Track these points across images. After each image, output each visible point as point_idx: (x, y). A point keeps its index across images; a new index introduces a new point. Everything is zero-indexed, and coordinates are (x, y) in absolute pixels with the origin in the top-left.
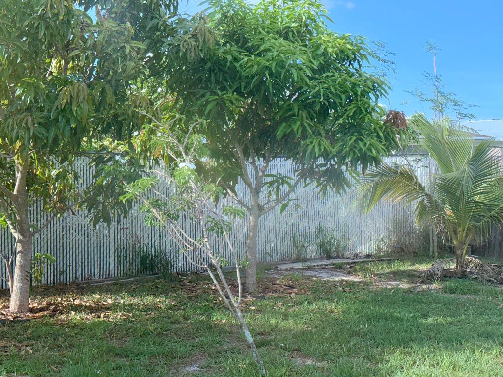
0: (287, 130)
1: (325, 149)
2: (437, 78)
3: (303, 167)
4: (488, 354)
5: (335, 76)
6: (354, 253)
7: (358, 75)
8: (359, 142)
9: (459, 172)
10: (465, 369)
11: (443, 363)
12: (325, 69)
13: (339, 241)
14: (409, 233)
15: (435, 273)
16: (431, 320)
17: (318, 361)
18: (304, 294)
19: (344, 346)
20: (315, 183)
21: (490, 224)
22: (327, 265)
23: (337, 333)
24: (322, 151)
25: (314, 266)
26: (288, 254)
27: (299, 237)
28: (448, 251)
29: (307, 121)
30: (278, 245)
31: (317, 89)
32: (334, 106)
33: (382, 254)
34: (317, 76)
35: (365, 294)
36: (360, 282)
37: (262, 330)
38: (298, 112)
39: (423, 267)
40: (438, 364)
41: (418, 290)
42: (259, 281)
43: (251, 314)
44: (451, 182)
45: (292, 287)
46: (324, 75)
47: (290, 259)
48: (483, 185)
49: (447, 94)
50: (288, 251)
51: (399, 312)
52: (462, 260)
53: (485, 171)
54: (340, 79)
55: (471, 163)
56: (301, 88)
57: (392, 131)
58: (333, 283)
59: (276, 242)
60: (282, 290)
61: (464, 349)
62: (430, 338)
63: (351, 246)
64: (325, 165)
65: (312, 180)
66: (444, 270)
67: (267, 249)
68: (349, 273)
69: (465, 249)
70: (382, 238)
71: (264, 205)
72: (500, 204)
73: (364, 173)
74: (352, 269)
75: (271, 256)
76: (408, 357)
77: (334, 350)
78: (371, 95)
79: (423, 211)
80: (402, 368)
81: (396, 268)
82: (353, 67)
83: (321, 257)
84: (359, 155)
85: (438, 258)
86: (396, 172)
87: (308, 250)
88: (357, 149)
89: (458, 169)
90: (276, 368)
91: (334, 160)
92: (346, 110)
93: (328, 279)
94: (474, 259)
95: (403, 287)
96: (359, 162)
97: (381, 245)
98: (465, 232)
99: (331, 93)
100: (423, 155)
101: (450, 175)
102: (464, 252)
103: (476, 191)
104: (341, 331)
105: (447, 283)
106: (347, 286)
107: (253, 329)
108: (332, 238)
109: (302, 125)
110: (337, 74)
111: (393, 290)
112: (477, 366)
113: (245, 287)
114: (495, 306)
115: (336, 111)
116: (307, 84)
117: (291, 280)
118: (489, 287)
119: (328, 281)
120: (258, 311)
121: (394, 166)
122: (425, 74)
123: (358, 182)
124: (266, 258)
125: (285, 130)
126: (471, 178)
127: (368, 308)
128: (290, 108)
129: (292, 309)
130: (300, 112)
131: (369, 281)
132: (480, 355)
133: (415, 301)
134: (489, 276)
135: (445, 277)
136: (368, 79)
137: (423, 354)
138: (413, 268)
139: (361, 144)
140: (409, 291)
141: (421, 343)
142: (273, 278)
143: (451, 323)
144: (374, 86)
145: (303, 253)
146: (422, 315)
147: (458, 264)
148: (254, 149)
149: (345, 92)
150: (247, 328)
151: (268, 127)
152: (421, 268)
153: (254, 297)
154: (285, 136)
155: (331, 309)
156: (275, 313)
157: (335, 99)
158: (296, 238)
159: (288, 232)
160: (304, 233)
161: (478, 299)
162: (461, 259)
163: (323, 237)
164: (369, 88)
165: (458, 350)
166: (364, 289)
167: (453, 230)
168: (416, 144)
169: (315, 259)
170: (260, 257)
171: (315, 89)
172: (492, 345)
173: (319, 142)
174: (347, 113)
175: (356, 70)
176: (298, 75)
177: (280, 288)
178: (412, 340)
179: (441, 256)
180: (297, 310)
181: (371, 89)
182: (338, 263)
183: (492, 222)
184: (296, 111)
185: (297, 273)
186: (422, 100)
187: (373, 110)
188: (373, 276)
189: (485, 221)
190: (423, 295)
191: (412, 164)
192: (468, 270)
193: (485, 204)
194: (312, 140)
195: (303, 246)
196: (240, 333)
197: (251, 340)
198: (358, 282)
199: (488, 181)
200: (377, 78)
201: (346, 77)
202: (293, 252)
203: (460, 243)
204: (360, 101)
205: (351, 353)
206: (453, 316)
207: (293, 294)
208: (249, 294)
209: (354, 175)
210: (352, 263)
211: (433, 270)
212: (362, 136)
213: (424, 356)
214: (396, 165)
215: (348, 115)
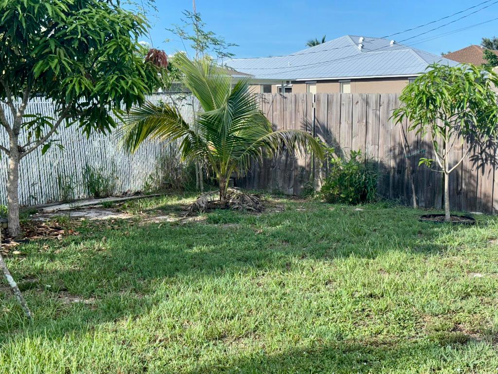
0: (45, 68)
1: (86, 87)
2: (197, 17)
3: (64, 107)
4: (246, 276)
5: (92, 12)
6: (123, 191)
7: (116, 12)
8: (121, 80)
9: (220, 109)
10: (225, 292)
11: (205, 288)
12: (82, 5)
13: (107, 180)
14: (176, 170)
15: (200, 206)
16: (195, 249)
17: (85, 298)
18: (71, 234)
19: (112, 282)
20: (78, 123)
21: (249, 157)
22: (96, 204)
23: (105, 269)
24: (83, 90)
25: (82, 206)
26: (54, 196)
27: (65, 178)
28: (212, 184)
29: (65, 58)
30: (42, 187)
31: (74, 25)
32: (93, 43)
33: (150, 191)
34: (74, 12)
35: (133, 230)
36: (129, 219)
37: (27, 274)
38: (55, 50)
39: (189, 201)
40: (200, 289)
41: (185, 222)
42: (23, 225)
43: (15, 258)
44: (213, 119)
45: (59, 229)
46: (81, 11)
47: (57, 201)
48: (242, 122)
49: (207, 33)
50: (54, 193)
51: (165, 245)
52: (225, 192)
53: (243, 108)
54: (97, 17)
55: (230, 101)
56: (57, 24)
57: (153, 70)
58: (101, 222)
59: (41, 184)
60: (48, 232)
61: (225, 274)
62: (194, 266)
63: (120, 185)
64: (87, 104)
65: (74, 120)
66: (209, 202)
67: (31, 192)
68: (118, 211)
69: (228, 181)
70: (150, 176)
71: (24, 147)
72: (257, 138)
73: (128, 112)
74: (121, 207)
75: (36, 199)
76: (174, 285)
77: (102, 286)
78: (130, 32)
79: (188, 147)
80: (168, 296)
81: (164, 204)
82: (112, 3)
83: (90, 197)
84: (121, 93)
85: (204, 191)
86: (160, 111)
87: (75, 191)
88: (120, 88)
89: (218, 107)
90: (42, 309)
91: (97, 99)
92: (106, 48)
93: (96, 218)
94: (235, 191)
95: (170, 221)
96: (122, 101)
97: (150, 182)
98: (227, 165)
99: (89, 30)
100: (187, 93)
101: (212, 113)
102: (227, 184)
103: (235, 128)
104: (109, 267)
105: (211, 215)
106: (115, 224)
107: (17, 273)
108: (100, 177)
109: (60, 62)
110: (94, 10)
111: (161, 225)
112: (236, 288)
113: (7, 232)
114: (254, 232)
115: (96, 48)
116: (63, 20)
117: (57, 222)
118: (249, 215)
119: (97, 220)
120: (23, 255)
121: (159, 104)
122: (185, 12)
123: (122, 121)
124: (30, 202)
125: (42, 67)
126: (230, 115)
127: (136, 243)
128: (46, 45)
129: (58, 250)
130: (58, 49)
131: (138, 218)
132: (239, 278)
133: (181, 233)
134: (249, 206)
135: (209, 208)
136: (126, 16)
137: (188, 281)
138: (181, 202)
139: (123, 83)
140: (176, 224)
141: (185, 271)
142: (39, 221)
143: (213, 251)
144: (133, 24)
145: (70, 194)
146: (187, 245)
147: (221, 196)
148: (10, 88)
149: (104, 29)
150: (9, 273)
151: (23, 64)
152: (188, 202)
153: (18, 242)
154: (42, 74)
155: (99, 247)
156: (39, 256)
157: (94, 36)
158: (62, 179)
159: (53, 173)
160: (71, 174)
161: (238, 228)
162: (224, 190)
163: (90, 177)
164: (128, 26)
165: (218, 275)
166: (132, 225)
167: (215, 164)
168: (179, 82)
169: (83, 199)
170: (24, 200)
171: (71, 25)
172: (249, 268)
173: (80, 80)
174: (108, 51)
175: (114, 6)
176: (53, 10)
177: (45, 231)
178: (177, 270)
179: (206, 190)
180: (64, 251)
181: (130, 27)
182: (107, 202)
183: (250, 156)
184: (53, 48)
185: (64, 215)
186: (184, 38)
187: (134, 48)
188: (141, 213)
189: (244, 155)
190: (189, 227)
191: (177, 102)
192: (231, 201)
193: (244, 139)
194: (71, 79)
195: (69, 187)
196: (3, 278)
197: (13, 284)
198: (127, 219)
199: (246, 118)
200: (136, 16)
201: (104, 13)
202: (58, 193)
203: (223, 176)
204: (120, 38)
205: (118, 287)
206: (215, 244)
207: (60, 236)
208: (12, 239)
209: (118, 113)
210: (121, 201)
211: (198, 203)
212: (124, 74)
213: (188, 284)
214: (161, 103)
215: (109, 52)
